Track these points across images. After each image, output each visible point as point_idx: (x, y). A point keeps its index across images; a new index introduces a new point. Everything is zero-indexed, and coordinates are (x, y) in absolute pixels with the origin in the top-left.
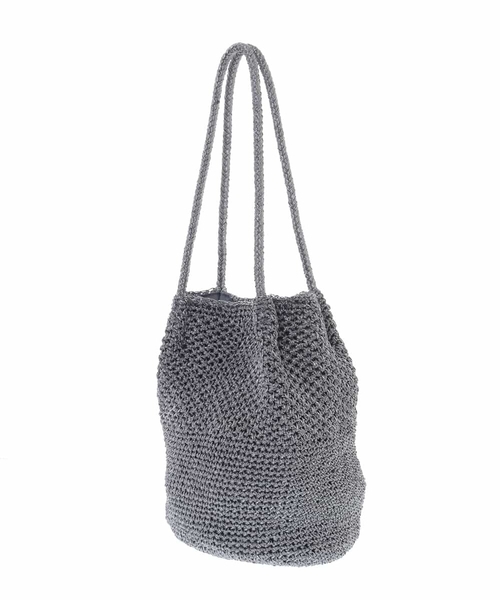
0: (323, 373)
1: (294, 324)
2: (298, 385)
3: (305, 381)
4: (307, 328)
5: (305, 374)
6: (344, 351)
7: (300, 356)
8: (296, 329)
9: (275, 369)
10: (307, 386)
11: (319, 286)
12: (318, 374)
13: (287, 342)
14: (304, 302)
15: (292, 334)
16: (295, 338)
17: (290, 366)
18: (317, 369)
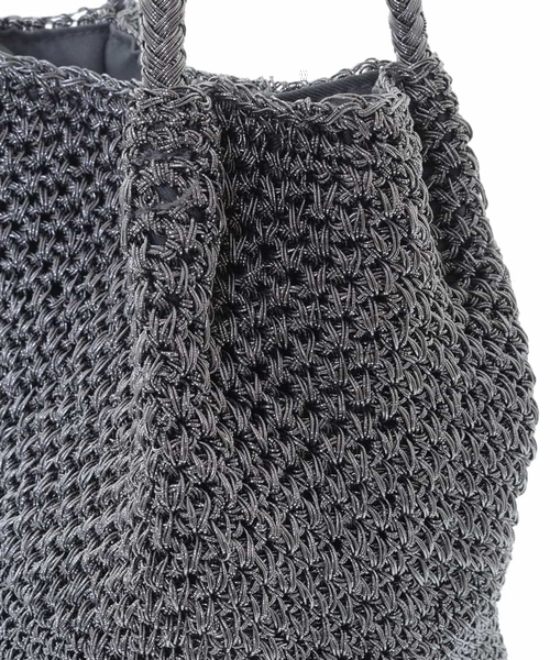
0: (388, 426)
1: (294, 225)
2: (275, 476)
3: (311, 451)
4: (347, 246)
5: (310, 428)
6: (504, 307)
7: (304, 353)
8: (303, 240)
9: (181, 421)
10: (313, 473)
11: (441, 40)
12: (367, 427)
13: (263, 289)
14: (345, 137)
15: (286, 257)
16: (295, 277)
17: (256, 389)
18: (367, 410)
